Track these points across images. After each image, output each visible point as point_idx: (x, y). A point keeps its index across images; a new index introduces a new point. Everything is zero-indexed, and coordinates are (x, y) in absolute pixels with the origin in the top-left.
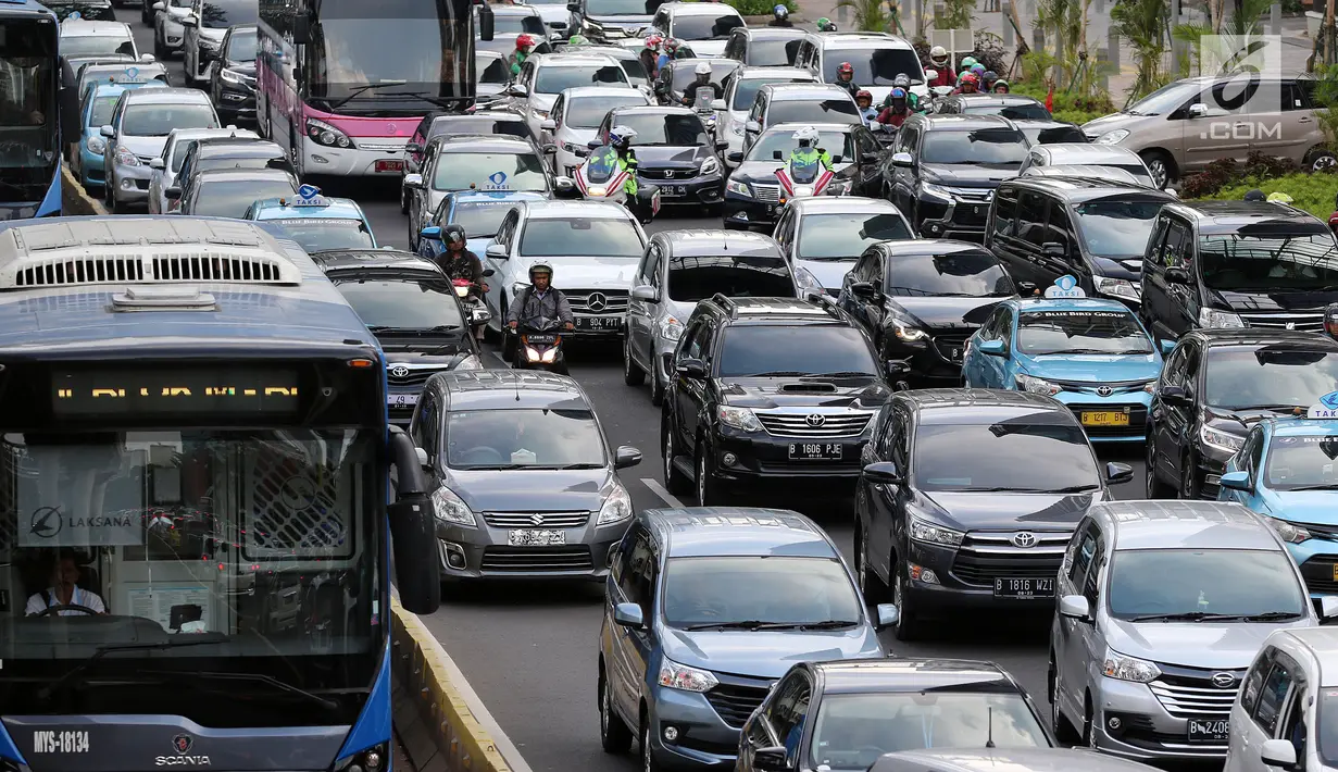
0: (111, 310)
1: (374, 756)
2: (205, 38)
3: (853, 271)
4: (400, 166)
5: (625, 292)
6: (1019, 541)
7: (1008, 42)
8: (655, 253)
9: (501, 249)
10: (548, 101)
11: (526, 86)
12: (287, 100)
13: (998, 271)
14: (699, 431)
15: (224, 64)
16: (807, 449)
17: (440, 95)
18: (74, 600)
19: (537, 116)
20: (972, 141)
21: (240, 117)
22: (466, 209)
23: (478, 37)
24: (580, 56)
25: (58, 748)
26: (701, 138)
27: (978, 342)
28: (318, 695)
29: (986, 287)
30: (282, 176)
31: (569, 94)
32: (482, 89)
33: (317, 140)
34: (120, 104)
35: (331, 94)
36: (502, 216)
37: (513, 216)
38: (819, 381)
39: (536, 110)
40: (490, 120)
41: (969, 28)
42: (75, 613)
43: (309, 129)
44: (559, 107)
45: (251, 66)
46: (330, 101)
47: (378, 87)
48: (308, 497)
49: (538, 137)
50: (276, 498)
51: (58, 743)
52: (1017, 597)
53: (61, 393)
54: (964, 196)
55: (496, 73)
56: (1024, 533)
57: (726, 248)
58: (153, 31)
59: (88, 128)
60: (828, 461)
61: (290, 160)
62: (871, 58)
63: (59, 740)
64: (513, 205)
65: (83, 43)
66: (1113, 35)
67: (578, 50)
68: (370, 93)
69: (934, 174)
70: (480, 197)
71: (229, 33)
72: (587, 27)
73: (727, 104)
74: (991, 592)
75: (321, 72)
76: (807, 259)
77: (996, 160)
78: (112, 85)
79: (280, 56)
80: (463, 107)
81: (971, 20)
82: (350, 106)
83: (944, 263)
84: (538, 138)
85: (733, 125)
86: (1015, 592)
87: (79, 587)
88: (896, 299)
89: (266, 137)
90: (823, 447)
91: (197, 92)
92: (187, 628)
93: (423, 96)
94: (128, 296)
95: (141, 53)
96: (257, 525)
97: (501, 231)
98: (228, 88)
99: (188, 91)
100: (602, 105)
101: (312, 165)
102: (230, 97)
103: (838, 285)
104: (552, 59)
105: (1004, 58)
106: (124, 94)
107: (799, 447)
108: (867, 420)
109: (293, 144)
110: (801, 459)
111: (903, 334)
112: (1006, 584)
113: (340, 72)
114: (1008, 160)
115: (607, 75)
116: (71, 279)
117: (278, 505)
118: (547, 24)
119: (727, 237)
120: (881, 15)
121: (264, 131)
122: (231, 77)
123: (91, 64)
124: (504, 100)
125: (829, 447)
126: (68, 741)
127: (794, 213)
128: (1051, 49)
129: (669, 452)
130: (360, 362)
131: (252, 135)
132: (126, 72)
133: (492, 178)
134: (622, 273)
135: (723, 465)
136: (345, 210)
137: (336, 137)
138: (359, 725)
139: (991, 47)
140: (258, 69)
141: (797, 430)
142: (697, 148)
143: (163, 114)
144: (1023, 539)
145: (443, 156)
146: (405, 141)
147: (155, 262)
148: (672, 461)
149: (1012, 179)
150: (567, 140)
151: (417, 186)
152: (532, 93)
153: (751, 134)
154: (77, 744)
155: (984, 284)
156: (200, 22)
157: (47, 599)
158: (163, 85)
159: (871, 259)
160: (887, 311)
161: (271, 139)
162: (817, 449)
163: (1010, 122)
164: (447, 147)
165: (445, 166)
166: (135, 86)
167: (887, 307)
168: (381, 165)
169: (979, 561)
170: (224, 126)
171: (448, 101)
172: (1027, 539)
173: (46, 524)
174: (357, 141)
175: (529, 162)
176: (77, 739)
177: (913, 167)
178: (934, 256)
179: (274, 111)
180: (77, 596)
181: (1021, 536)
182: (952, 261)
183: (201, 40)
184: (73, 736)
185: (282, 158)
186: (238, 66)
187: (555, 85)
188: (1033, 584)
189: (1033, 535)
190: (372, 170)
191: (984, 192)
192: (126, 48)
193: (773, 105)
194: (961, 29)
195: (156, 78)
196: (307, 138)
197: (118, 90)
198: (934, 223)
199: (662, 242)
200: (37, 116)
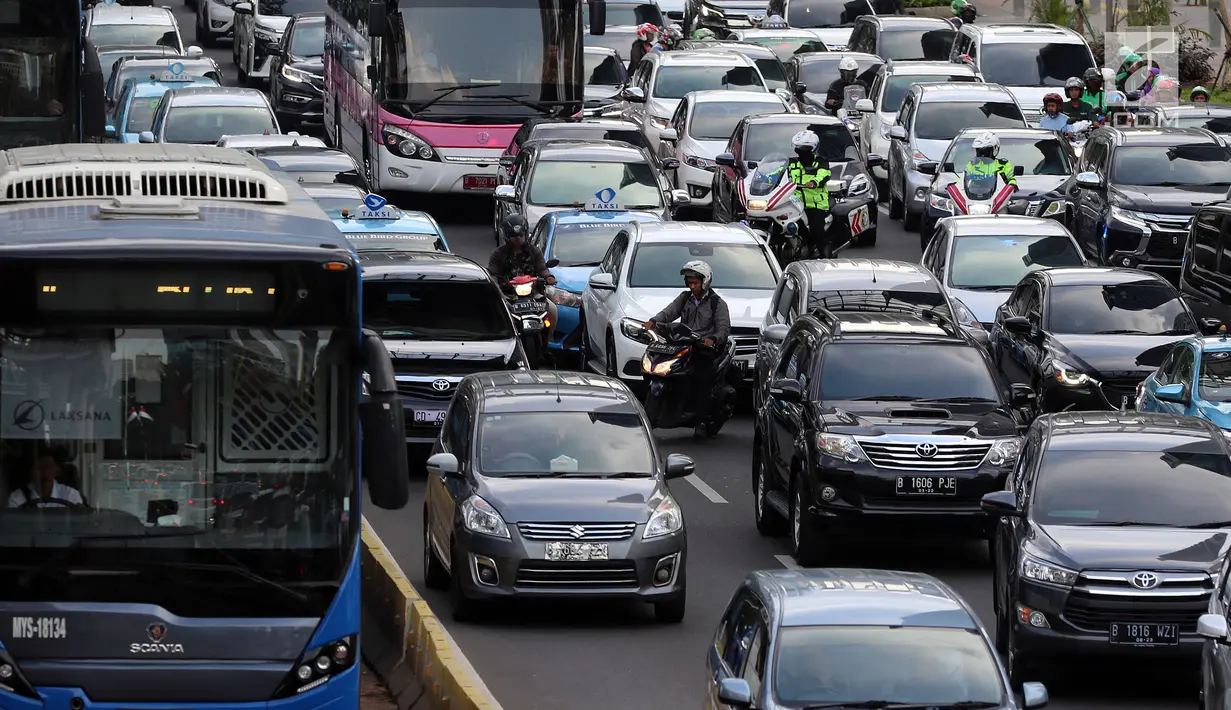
0: (97, 218)
1: (342, 649)
2: (263, 28)
3: (1007, 303)
4: (493, 181)
5: (755, 331)
6: (1139, 582)
8: (791, 287)
9: (607, 278)
10: (669, 107)
11: (643, 88)
12: (360, 100)
13: (1177, 305)
14: (796, 461)
15: (285, 59)
16: (917, 483)
17: (542, 98)
18: (55, 495)
19: (656, 124)
20: (1172, 158)
21: (304, 123)
22: (567, 231)
23: (587, 31)
24: (707, 55)
25: (36, 634)
26: (850, 152)
27: (1152, 386)
28: (288, 588)
29: (1164, 324)
30: (354, 193)
31: (693, 99)
32: (591, 92)
33: (396, 150)
34: (163, 103)
35: (413, 96)
36: (608, 240)
37: (622, 240)
38: (933, 406)
39: (655, 117)
40: (603, 129)
41: (1168, 24)
42: (55, 505)
43: (385, 135)
44: (682, 111)
45: (317, 63)
46: (412, 105)
47: (468, 87)
48: (286, 401)
49: (656, 148)
50: (255, 401)
51: (35, 629)
52: (1135, 644)
53: (46, 289)
54: (1162, 224)
55: (607, 72)
56: (1145, 573)
57: (874, 281)
58: (194, 16)
59: (124, 134)
60: (940, 497)
61: (363, 173)
62: (1038, 54)
63: (37, 626)
64: (624, 227)
65: (120, 33)
67: (705, 46)
68: (458, 95)
69: (1126, 197)
70: (584, 217)
71: (292, 23)
72: (706, 13)
73: (875, 106)
74: (1106, 639)
75: (401, 69)
76: (961, 287)
77: (1201, 181)
78: (153, 83)
79: (352, 49)
80: (567, 114)
81: (1171, 16)
82: (434, 110)
83: (1116, 296)
84: (657, 151)
85: (880, 130)
86: (1133, 639)
87: (60, 482)
88: (1057, 337)
89: (333, 145)
90: (935, 481)
91: (253, 92)
92: (163, 521)
93: (520, 99)
94: (115, 205)
95: (187, 45)
96: (235, 427)
97: (607, 257)
98: (289, 88)
99: (242, 91)
100: (732, 112)
101: (388, 180)
102: (292, 98)
103: (992, 319)
104: (674, 57)
105: (1210, 61)
106: (168, 93)
107: (907, 481)
108: (986, 451)
109: (367, 155)
110: (909, 494)
111: (1064, 377)
112: (1123, 630)
113: (423, 70)
114: (1214, 182)
115: (738, 77)
116: (60, 193)
117: (255, 408)
118: (664, 13)
119: (876, 268)
120: (1065, 9)
121: (333, 139)
122: (293, 75)
123: (128, 58)
124: (617, 105)
125: (941, 481)
126: (46, 627)
127: (946, 234)
129: (761, 485)
130: (336, 266)
131: (318, 143)
132: (170, 68)
133: (599, 195)
134: (749, 309)
135: (821, 499)
136: (419, 225)
137: (418, 147)
138: (328, 618)
139: (1195, 47)
140: (326, 66)
141: (907, 463)
142: (845, 164)
143: (212, 118)
144: (1143, 579)
145: (539, 164)
146: (499, 153)
147: (144, 178)
148: (764, 495)
149: (1214, 204)
150: (691, 152)
151: (510, 200)
152: (651, 97)
153: (897, 141)
154: (55, 630)
155: (1162, 320)
156: (256, 10)
157: (27, 494)
158: (213, 84)
159: (1027, 291)
160: (1046, 351)
161: (340, 148)
162: (929, 483)
163: (1217, 136)
164: (545, 154)
165: (541, 175)
166: (179, 84)
167: (1047, 346)
168: (470, 180)
169: (1094, 603)
170: (285, 132)
171: (551, 106)
172: (1148, 579)
173: (28, 417)
174: (442, 152)
175: (638, 173)
176: (55, 626)
177: (1101, 189)
178: (1105, 287)
179: (344, 116)
180: (57, 491)
181: (1141, 576)
182: (1123, 293)
183: (257, 30)
184: (51, 622)
185: (354, 171)
186: (300, 61)
187: (678, 87)
188: (1153, 632)
189: (1155, 576)
190: (459, 186)
191: (1185, 219)
192: (169, 40)
193: (923, 107)
195: (205, 75)
196: (383, 149)
197: (160, 89)
198: (1125, 256)
199: (800, 274)
200: (56, 106)
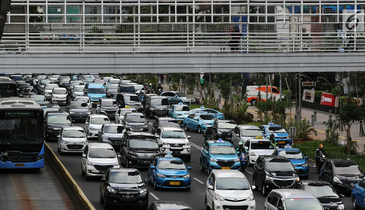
7: (200, 97)
66: (220, 96)
128: (208, 99)
194: (192, 95)
